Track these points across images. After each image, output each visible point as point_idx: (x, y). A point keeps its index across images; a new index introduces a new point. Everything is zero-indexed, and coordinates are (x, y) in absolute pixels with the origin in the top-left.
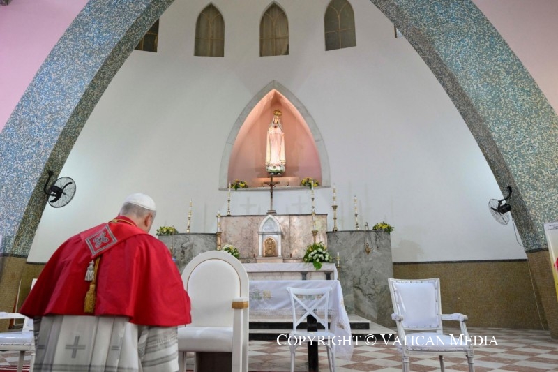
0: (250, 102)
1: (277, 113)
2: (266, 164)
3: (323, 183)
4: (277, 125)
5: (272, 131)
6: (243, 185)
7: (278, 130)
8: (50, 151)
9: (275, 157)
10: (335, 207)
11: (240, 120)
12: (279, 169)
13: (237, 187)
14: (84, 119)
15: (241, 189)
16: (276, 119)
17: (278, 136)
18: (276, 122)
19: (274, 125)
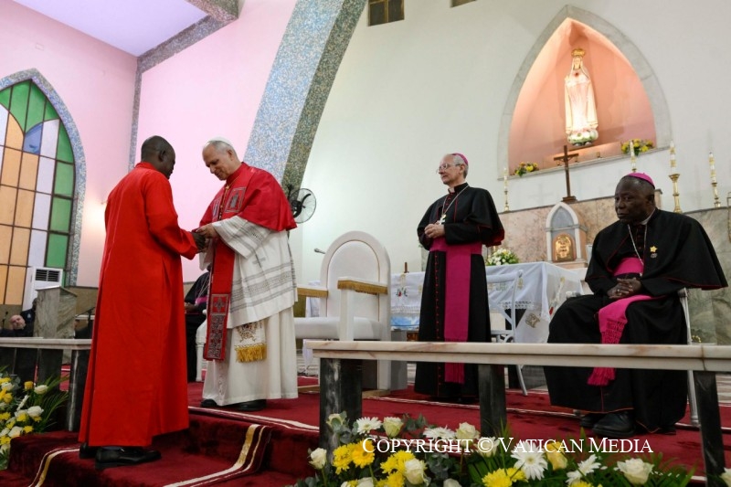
0: (533, 48)
1: (577, 53)
2: (568, 132)
3: (659, 144)
4: (579, 71)
5: (571, 82)
6: (531, 168)
7: (582, 78)
8: (285, 163)
9: (580, 121)
10: (674, 177)
11: (520, 78)
12: (586, 136)
13: (522, 172)
14: (315, 121)
15: (528, 174)
16: (577, 62)
17: (583, 87)
18: (577, 67)
19: (575, 72)
